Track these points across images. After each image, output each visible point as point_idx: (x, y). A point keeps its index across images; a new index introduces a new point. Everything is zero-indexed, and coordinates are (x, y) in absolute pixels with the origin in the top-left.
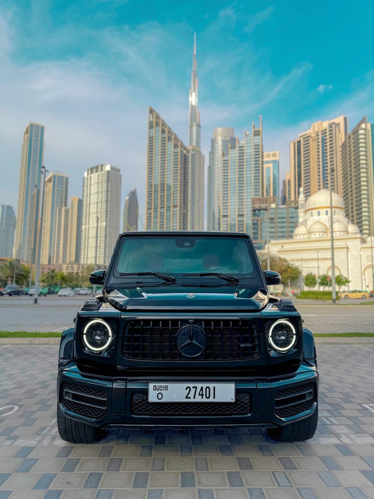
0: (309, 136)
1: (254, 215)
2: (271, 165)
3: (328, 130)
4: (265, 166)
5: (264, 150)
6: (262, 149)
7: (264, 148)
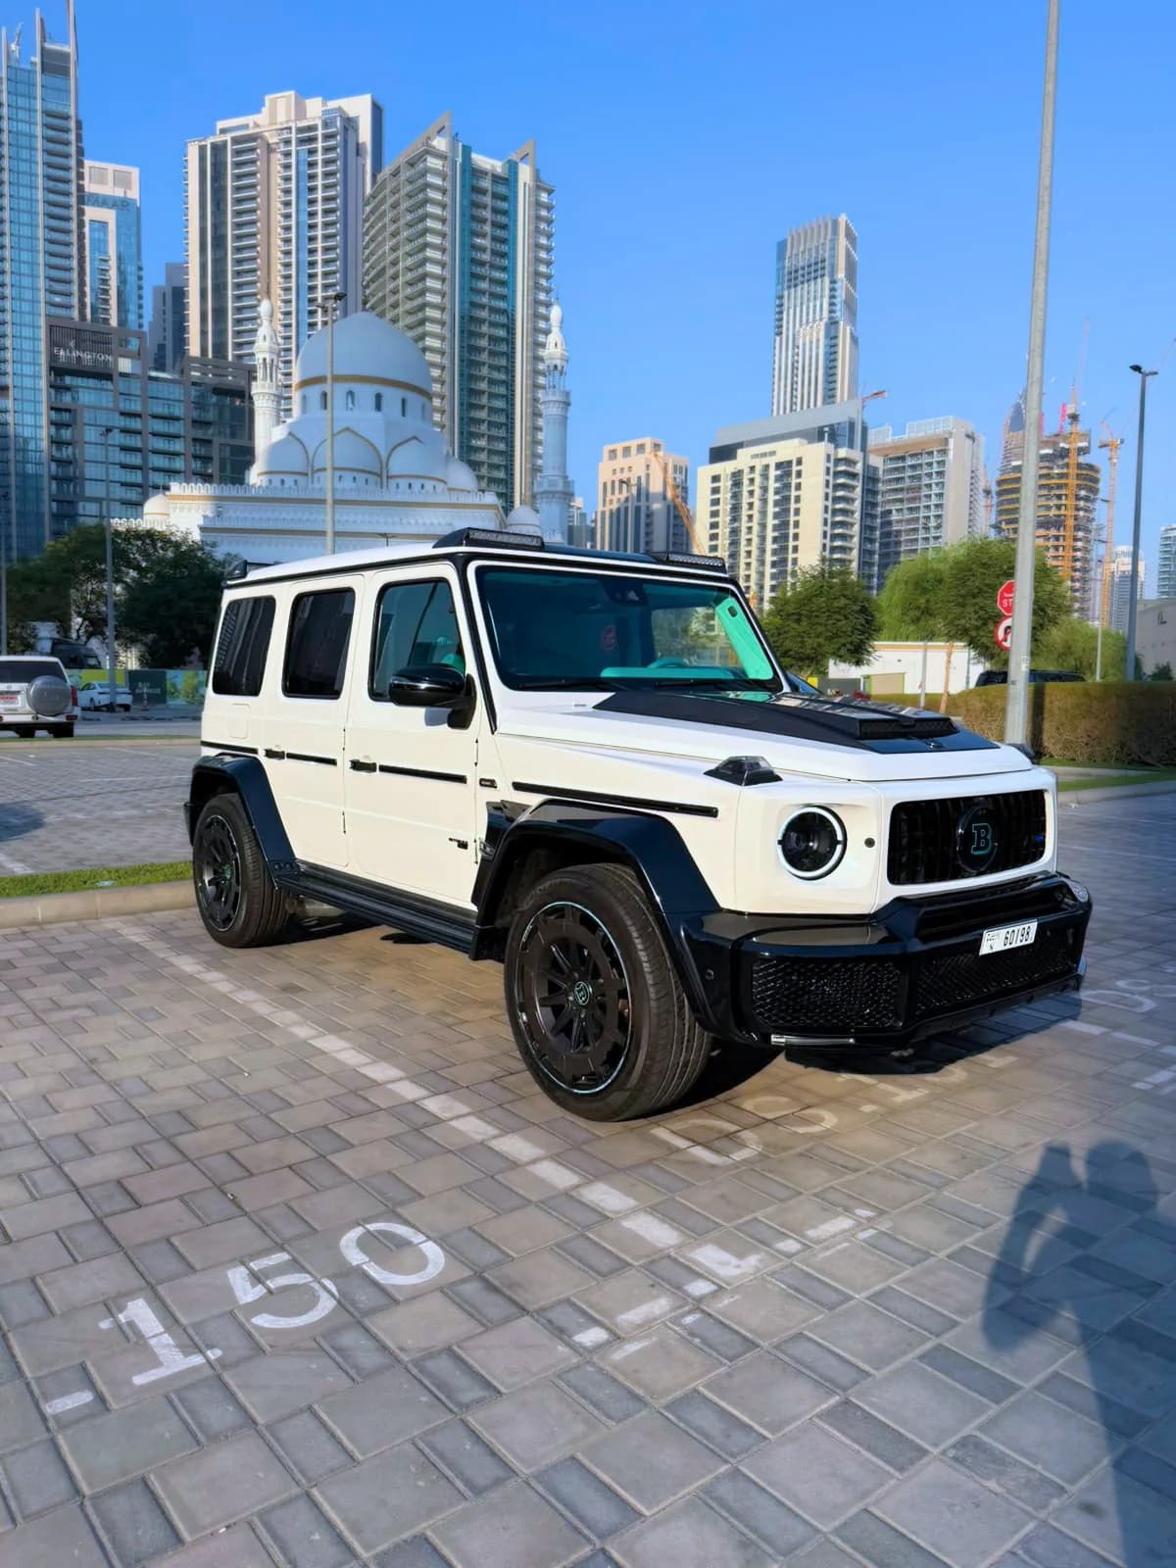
0: (253, 138)
1: (57, 388)
2: (109, 216)
3: (320, 132)
4: (91, 213)
5: (85, 144)
6: (79, 138)
7: (84, 133)
